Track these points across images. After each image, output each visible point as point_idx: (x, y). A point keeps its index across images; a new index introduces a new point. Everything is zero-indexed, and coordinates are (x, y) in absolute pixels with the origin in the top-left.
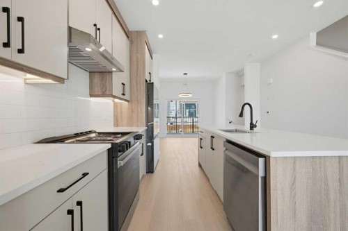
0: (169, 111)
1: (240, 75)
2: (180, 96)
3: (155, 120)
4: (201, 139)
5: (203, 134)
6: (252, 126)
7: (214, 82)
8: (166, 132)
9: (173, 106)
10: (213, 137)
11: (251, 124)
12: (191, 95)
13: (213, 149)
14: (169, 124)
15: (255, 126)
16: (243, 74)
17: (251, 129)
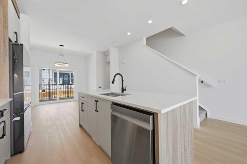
0: (41, 79)
1: (106, 54)
2: (56, 65)
3: (25, 88)
4: (82, 103)
5: (85, 99)
6: (123, 90)
7: (86, 58)
8: (38, 99)
9: (45, 74)
10: (97, 101)
11: (122, 88)
12: (67, 65)
13: (97, 112)
14: (41, 91)
15: (125, 90)
16: (109, 54)
17: (122, 92)
